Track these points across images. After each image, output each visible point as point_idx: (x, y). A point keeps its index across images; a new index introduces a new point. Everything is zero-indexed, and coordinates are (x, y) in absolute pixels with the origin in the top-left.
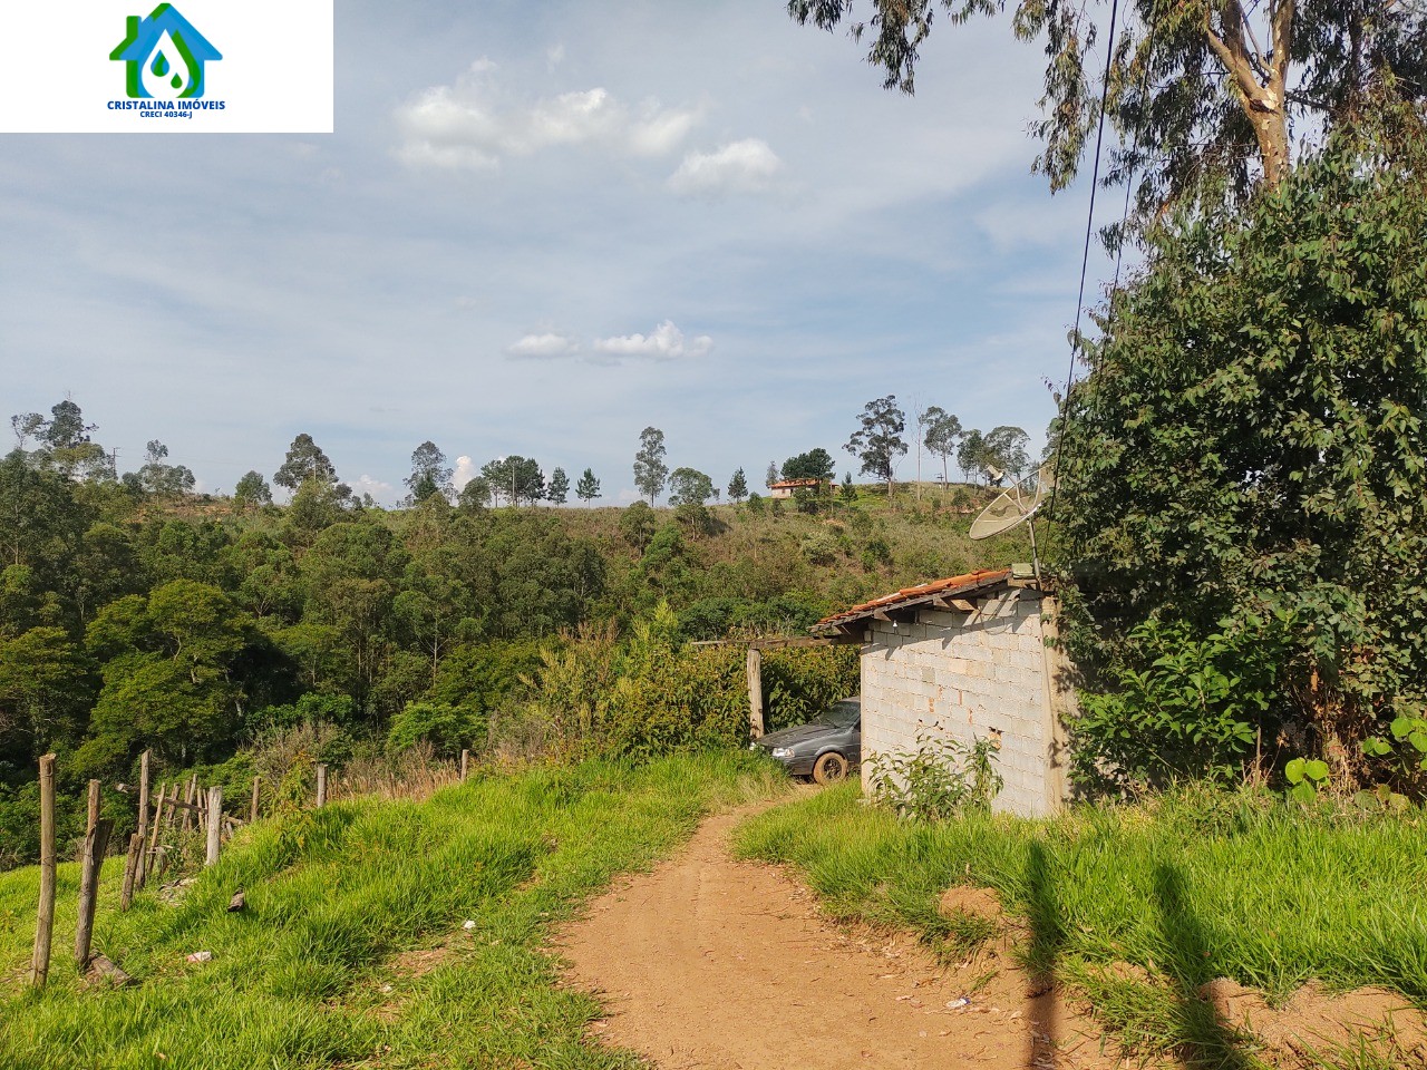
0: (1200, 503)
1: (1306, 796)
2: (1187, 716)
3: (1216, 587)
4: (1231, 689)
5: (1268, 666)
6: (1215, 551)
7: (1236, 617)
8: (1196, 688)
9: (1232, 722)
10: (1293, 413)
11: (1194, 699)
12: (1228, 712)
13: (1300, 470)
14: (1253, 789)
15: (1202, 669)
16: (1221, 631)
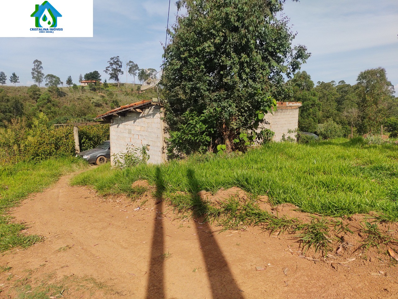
0: (200, 79)
1: (221, 153)
2: (195, 135)
3: (203, 102)
4: (206, 128)
5: (214, 122)
6: (203, 92)
7: (207, 110)
8: (197, 128)
9: (205, 136)
10: (222, 55)
11: (197, 131)
12: (205, 134)
13: (223, 71)
14: (210, 153)
15: (199, 124)
16: (204, 113)
